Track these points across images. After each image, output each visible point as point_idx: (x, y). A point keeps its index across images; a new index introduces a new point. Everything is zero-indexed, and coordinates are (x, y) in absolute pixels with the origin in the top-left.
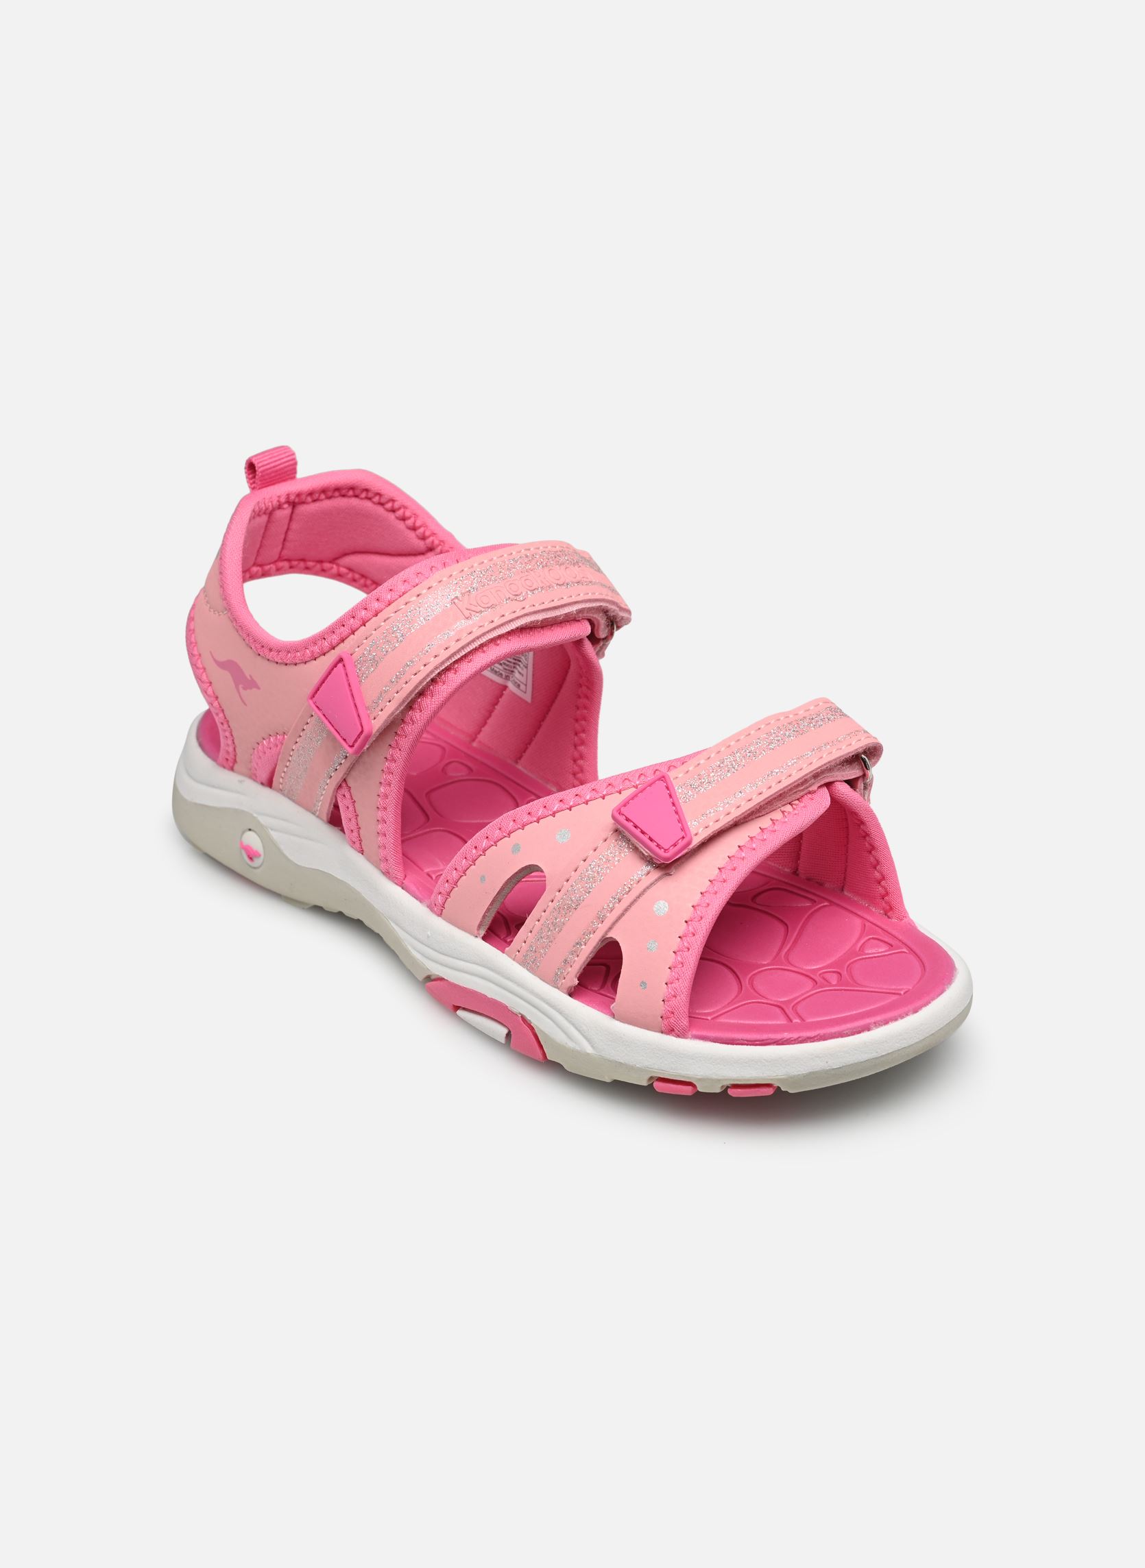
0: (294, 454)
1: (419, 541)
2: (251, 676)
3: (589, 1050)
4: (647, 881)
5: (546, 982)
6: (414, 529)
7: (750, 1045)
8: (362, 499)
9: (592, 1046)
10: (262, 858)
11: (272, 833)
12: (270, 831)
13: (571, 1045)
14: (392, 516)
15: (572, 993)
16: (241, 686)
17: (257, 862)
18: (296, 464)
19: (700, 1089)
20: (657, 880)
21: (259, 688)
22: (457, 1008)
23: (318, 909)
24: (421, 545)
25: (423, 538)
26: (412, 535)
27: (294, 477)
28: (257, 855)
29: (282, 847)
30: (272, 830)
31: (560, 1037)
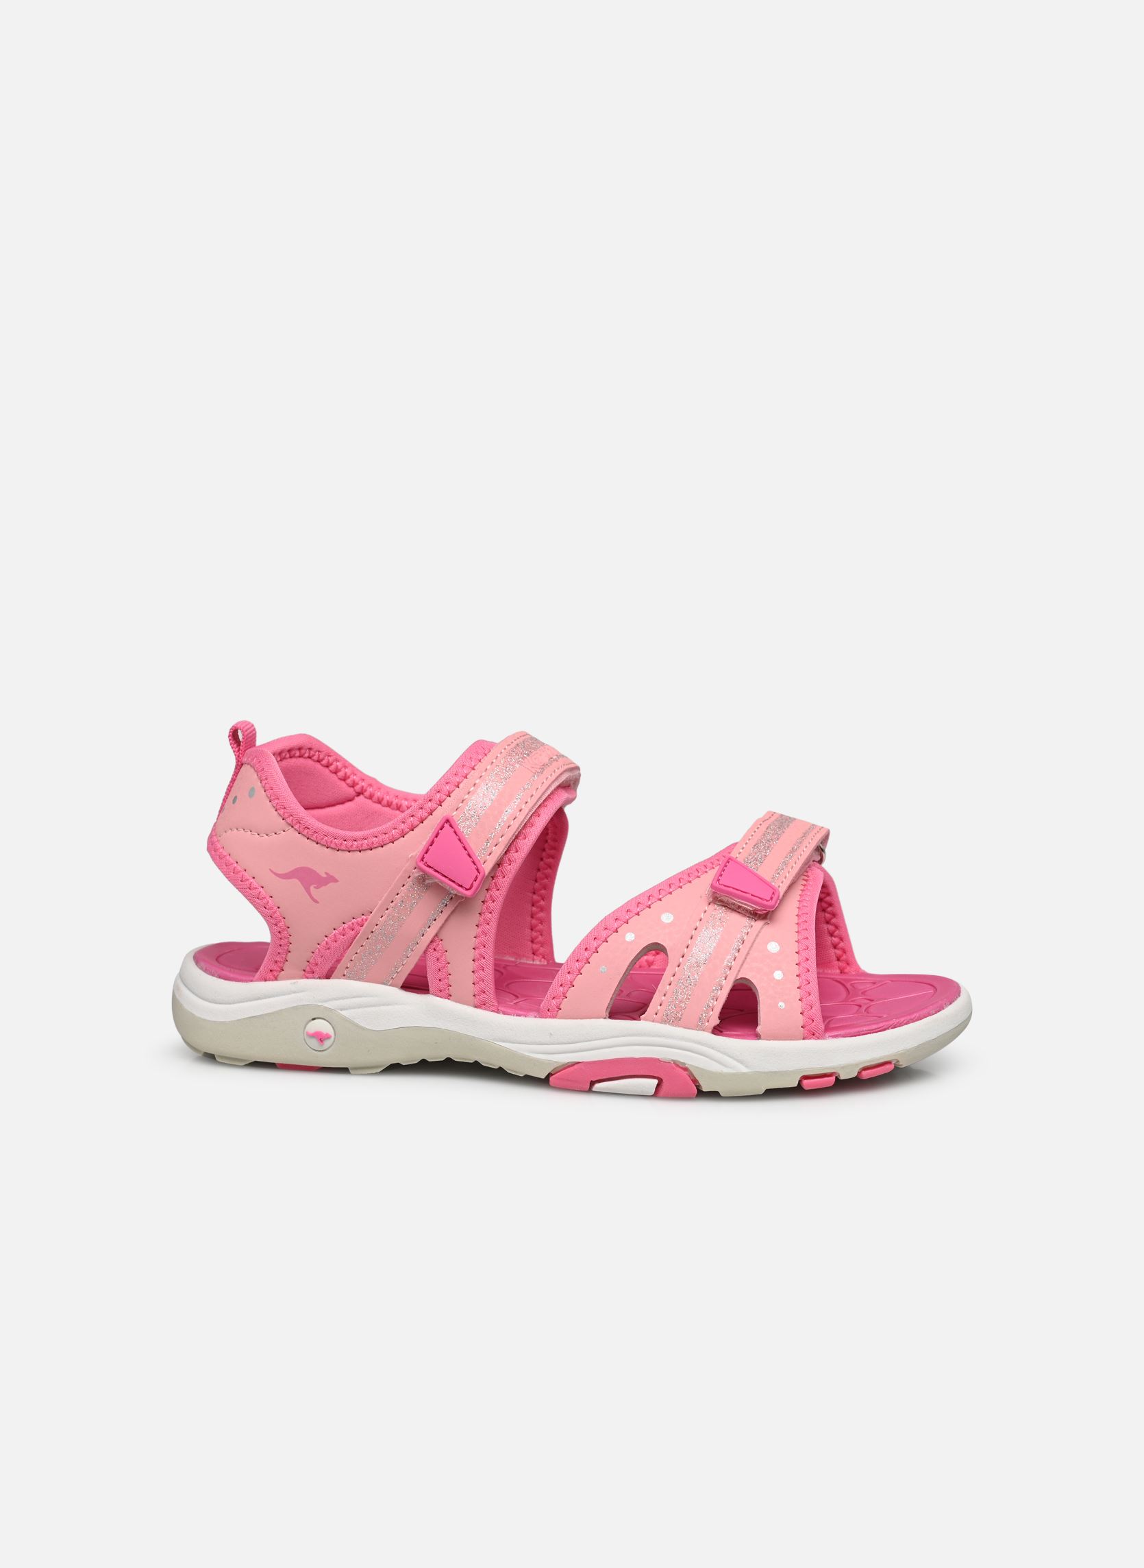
0: (253, 726)
1: (349, 788)
2: (326, 873)
3: (744, 1069)
4: (754, 932)
5: (692, 1029)
6: (344, 779)
7: (873, 1033)
8: (305, 758)
9: (746, 1066)
10: (332, 1039)
11: (343, 1013)
12: (340, 1012)
13: (725, 1070)
14: (326, 770)
15: (717, 1030)
16: (312, 888)
17: (327, 1043)
18: (255, 734)
19: (842, 1077)
20: (762, 928)
21: (336, 881)
22: (592, 1083)
23: (395, 1068)
24: (351, 791)
25: (353, 785)
26: (343, 784)
27: (255, 745)
28: (328, 1037)
29: (357, 1021)
30: (341, 1010)
31: (715, 1067)
